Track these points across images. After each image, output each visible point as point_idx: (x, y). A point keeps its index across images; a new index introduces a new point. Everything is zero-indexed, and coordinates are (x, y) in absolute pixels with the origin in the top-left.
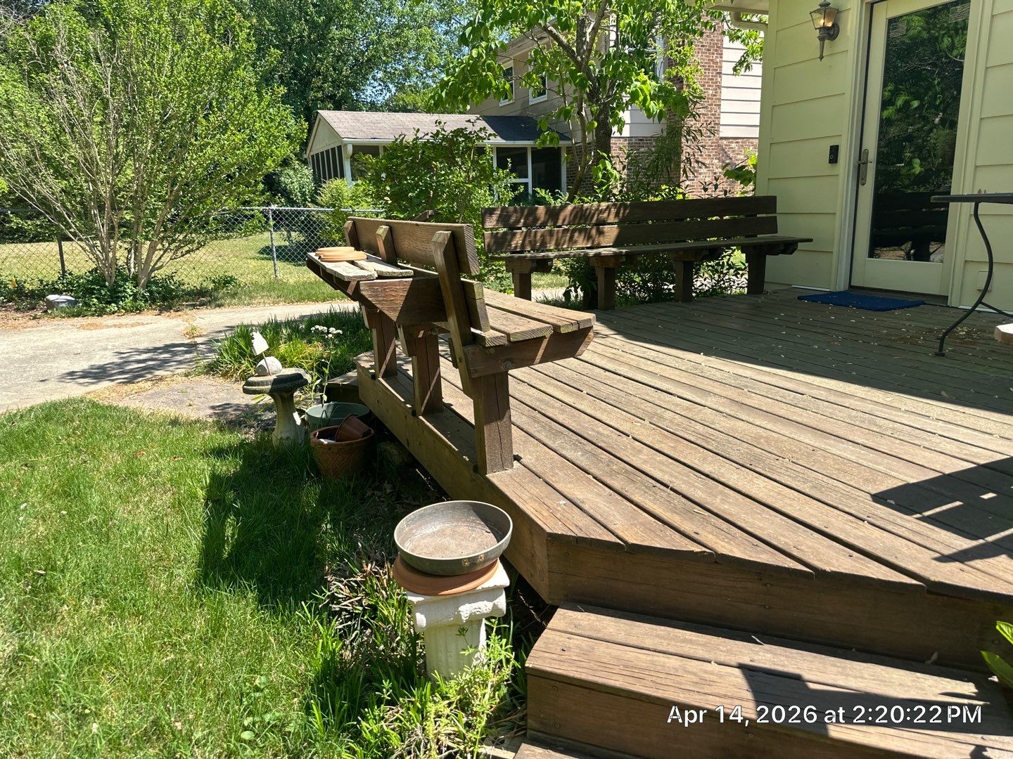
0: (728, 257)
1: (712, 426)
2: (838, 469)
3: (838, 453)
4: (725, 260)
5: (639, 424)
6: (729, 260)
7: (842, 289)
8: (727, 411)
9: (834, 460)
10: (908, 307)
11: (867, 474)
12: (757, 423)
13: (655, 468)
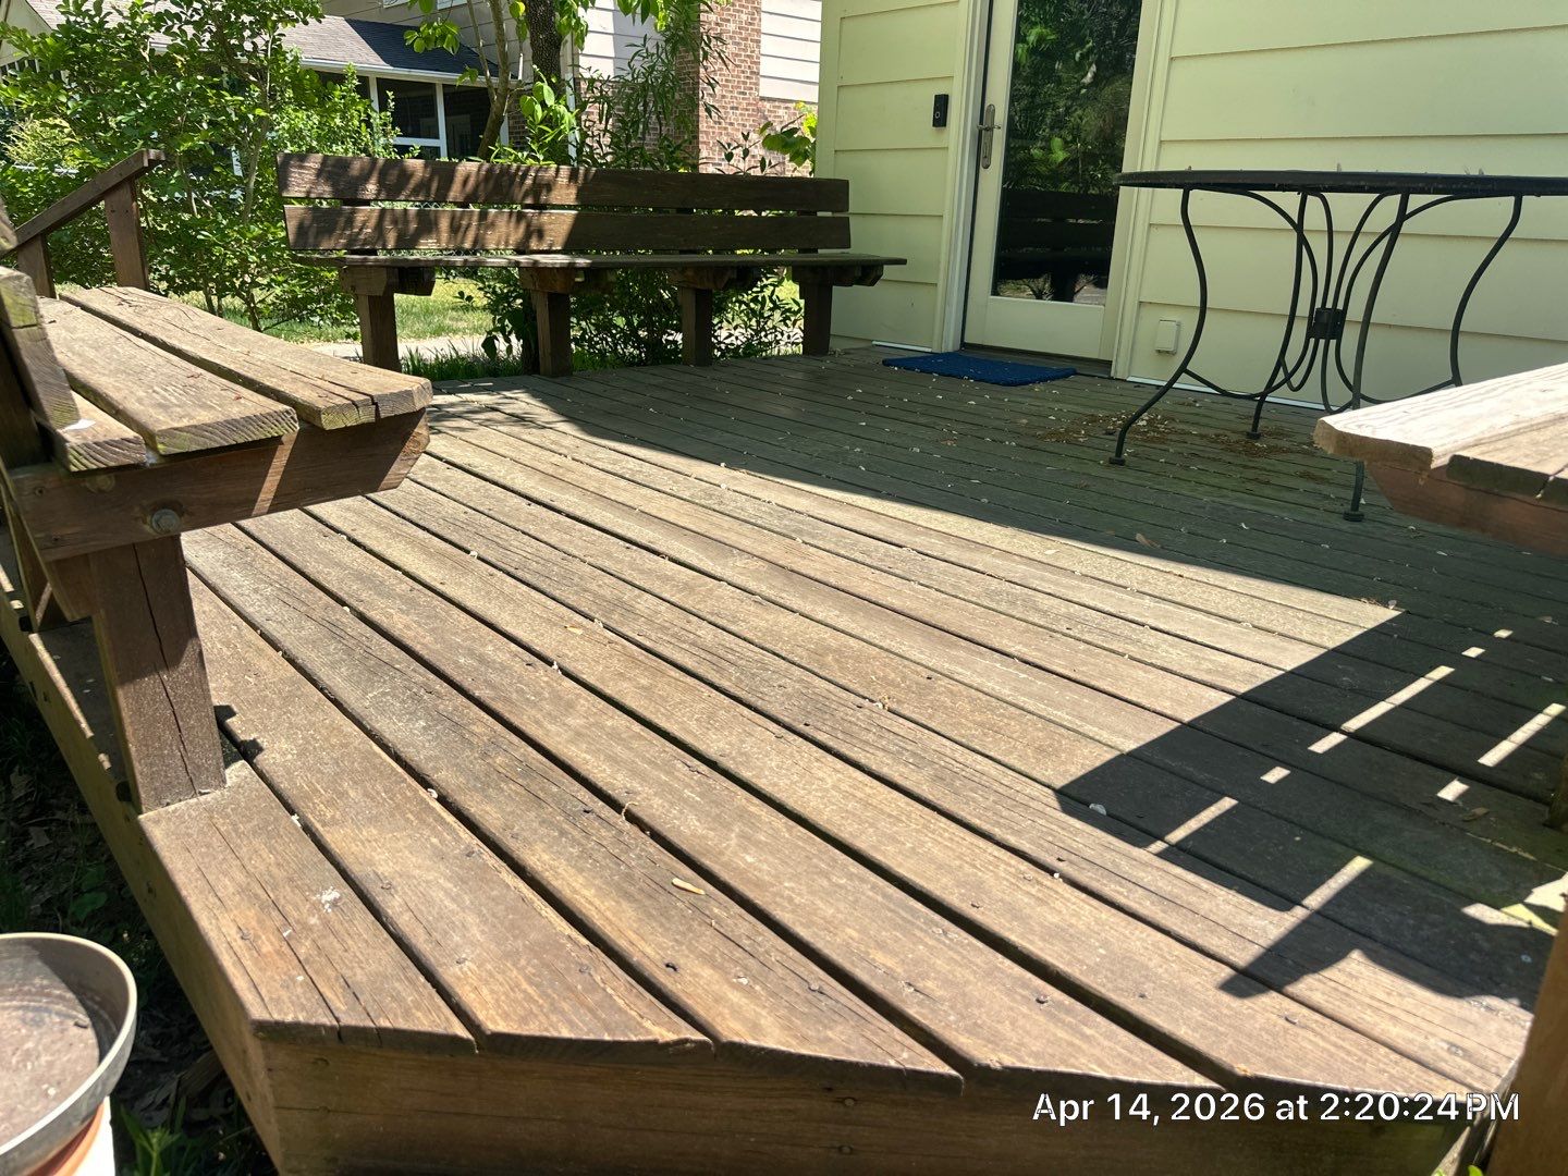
0: (771, 288)
1: (733, 628)
2: (981, 725)
3: (976, 681)
4: (767, 292)
5: (579, 632)
6: (773, 292)
7: (950, 349)
8: (764, 589)
9: (972, 700)
10: (1053, 379)
11: (1039, 734)
12: (820, 617)
13: (596, 752)
